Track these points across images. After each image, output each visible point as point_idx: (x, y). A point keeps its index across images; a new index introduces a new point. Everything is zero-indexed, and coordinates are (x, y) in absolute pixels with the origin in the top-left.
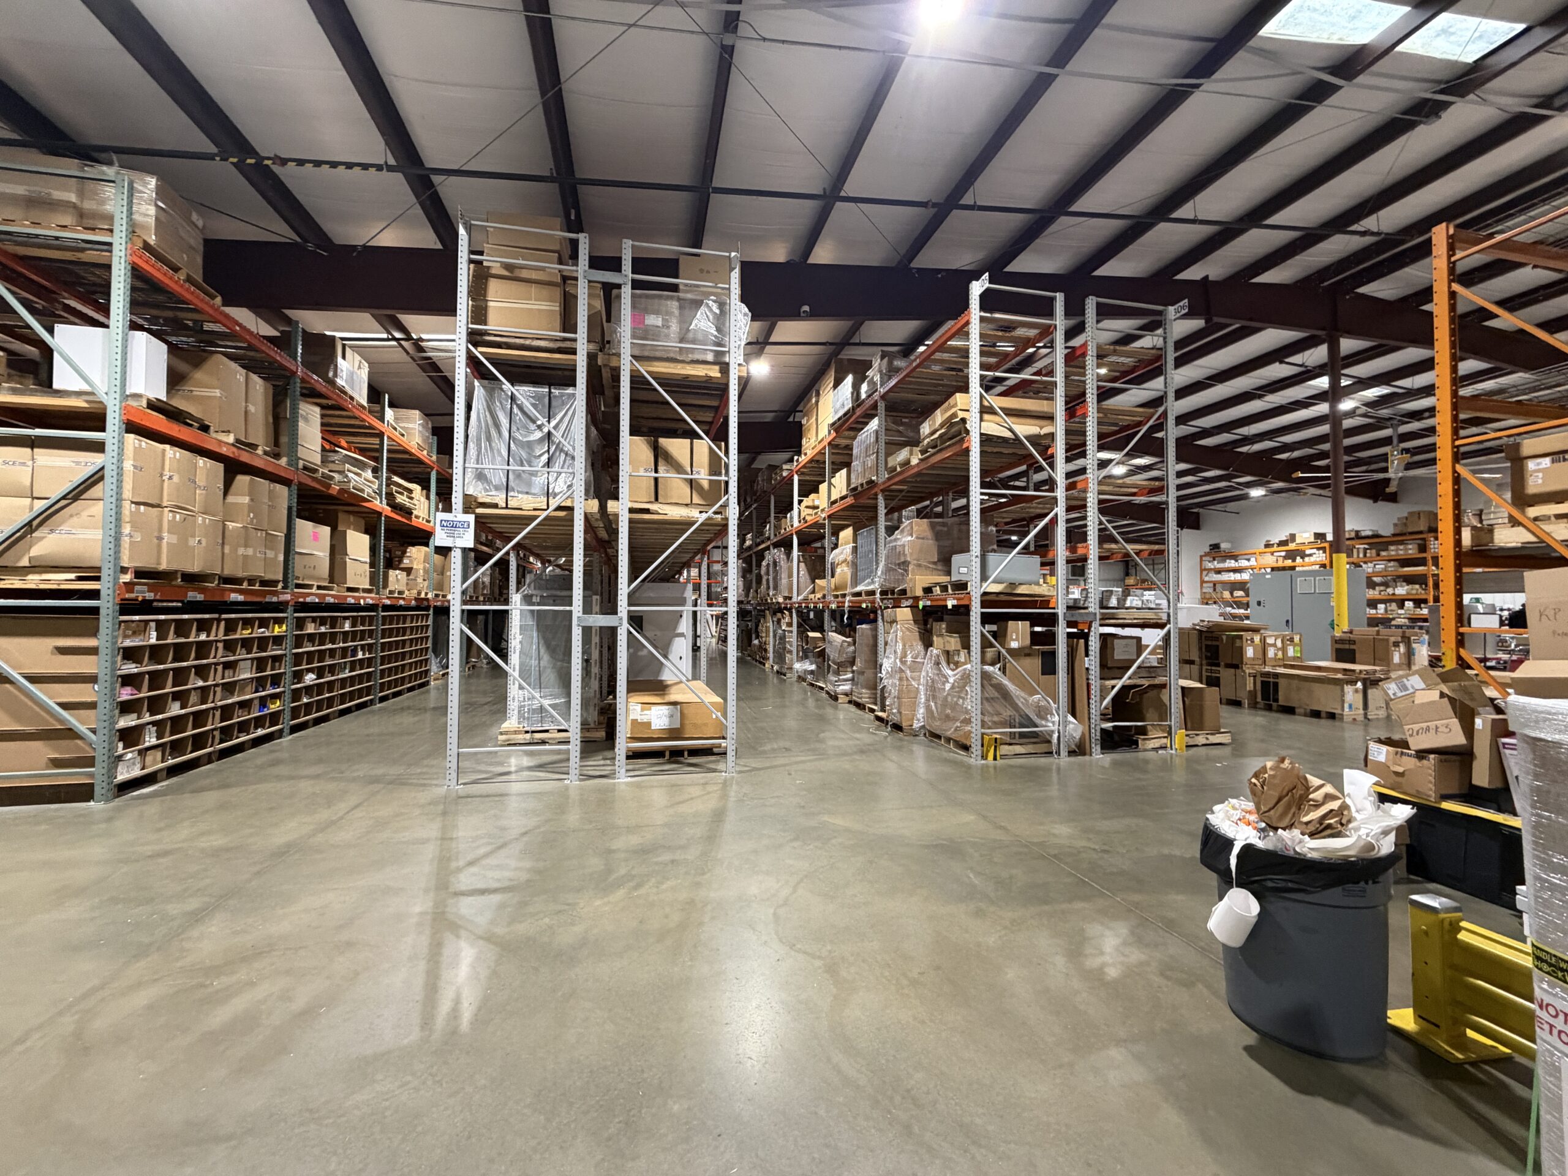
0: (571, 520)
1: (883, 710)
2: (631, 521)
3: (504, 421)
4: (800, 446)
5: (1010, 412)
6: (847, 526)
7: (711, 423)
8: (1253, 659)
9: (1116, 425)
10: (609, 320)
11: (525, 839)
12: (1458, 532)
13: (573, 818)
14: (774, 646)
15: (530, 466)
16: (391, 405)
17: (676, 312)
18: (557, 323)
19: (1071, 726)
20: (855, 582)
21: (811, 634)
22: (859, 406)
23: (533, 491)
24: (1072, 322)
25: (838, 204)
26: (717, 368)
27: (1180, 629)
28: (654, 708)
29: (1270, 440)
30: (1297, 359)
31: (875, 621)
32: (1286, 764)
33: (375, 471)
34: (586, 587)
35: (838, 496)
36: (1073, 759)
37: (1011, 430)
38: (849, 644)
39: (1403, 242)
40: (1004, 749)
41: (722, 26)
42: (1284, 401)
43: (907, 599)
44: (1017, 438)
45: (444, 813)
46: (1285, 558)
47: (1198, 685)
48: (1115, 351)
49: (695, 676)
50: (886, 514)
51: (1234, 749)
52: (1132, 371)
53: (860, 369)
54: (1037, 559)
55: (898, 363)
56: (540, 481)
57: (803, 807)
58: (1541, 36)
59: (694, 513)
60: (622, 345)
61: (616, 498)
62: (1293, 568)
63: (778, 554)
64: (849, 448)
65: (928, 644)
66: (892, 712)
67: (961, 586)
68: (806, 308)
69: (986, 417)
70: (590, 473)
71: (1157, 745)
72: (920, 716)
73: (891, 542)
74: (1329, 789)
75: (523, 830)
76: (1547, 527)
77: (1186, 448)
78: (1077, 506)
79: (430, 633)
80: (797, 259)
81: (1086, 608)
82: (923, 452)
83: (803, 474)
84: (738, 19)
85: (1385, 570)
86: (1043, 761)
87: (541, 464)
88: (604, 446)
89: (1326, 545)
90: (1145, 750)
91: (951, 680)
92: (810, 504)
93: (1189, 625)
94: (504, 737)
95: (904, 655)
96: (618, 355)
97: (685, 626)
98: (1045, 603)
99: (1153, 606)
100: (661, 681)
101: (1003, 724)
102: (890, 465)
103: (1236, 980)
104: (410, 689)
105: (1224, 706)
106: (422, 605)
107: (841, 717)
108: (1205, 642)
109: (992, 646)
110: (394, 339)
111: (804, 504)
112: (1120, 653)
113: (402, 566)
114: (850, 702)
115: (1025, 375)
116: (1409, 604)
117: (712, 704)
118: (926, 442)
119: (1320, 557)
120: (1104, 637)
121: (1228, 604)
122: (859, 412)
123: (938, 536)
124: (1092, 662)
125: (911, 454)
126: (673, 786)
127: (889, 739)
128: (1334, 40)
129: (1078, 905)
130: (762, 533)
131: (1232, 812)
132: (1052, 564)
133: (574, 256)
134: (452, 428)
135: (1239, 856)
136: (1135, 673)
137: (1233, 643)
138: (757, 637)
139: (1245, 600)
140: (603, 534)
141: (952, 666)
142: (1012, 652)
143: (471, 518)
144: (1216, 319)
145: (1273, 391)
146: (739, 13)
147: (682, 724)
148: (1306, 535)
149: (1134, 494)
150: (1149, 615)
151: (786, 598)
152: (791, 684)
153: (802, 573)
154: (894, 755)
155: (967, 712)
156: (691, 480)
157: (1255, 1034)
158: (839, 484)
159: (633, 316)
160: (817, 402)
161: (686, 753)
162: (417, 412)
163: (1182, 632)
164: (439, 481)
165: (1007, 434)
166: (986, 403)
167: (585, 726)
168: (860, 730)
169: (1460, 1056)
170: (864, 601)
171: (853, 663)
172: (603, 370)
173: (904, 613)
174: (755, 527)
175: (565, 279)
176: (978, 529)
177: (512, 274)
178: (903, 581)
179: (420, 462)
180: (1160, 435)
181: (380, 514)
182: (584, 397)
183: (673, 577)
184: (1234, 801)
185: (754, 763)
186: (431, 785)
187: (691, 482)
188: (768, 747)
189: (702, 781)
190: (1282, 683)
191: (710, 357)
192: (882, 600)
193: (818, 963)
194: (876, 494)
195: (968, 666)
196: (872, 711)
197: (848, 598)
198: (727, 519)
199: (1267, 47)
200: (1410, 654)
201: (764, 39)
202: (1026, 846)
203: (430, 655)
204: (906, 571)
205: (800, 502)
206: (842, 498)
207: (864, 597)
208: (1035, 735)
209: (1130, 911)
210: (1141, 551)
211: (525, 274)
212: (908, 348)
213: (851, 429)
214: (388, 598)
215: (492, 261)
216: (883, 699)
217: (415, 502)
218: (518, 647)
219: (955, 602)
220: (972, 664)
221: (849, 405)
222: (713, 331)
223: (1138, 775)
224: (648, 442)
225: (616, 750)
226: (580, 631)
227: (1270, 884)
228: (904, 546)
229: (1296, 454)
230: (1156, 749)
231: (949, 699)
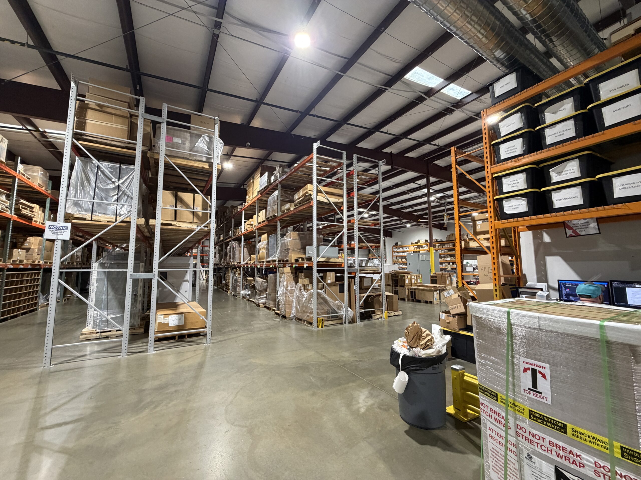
0: (129, 228)
1: (279, 310)
2: (162, 229)
3: (93, 178)
4: (246, 199)
5: (327, 193)
6: (265, 233)
7: (204, 187)
8: (408, 284)
9: (363, 200)
10: (154, 136)
11: (91, 391)
12: (461, 243)
13: (122, 375)
14: (232, 283)
15: (107, 201)
16: (22, 162)
17: (189, 138)
18: (126, 135)
19: (350, 312)
20: (268, 256)
21: (249, 278)
22: (270, 185)
23: (108, 213)
24: (349, 162)
25: (262, 105)
26: (207, 164)
27: (385, 273)
28: (170, 316)
29: (411, 208)
30: (418, 182)
31: (276, 272)
32: (415, 325)
33: (8, 196)
34: (136, 258)
35: (261, 221)
36: (350, 325)
37: (328, 200)
38: (265, 282)
39: (445, 149)
40: (326, 323)
41: (214, 25)
42: (415, 196)
43: (289, 264)
44: (330, 203)
45: (40, 383)
46: (417, 248)
47: (392, 294)
48: (363, 174)
49: (194, 300)
50: (281, 229)
51: (403, 317)
52: (369, 182)
53: (271, 171)
54: (337, 249)
55: (286, 170)
56: (113, 208)
57: (242, 356)
58: (475, 96)
59: (194, 226)
60: (161, 149)
61: (154, 218)
62: (419, 252)
63: (235, 244)
64: (266, 201)
65: (297, 282)
66: (282, 311)
67: (309, 259)
68: (249, 144)
69: (319, 194)
70: (141, 206)
71: (379, 317)
72: (293, 312)
73: (282, 240)
74: (428, 332)
75: (91, 386)
76: (482, 242)
77: (386, 209)
78: (351, 228)
79: (40, 282)
80: (245, 124)
81: (354, 267)
82: (295, 205)
83: (246, 210)
84: (221, 25)
85: (444, 252)
86: (340, 327)
87: (113, 200)
88: (150, 193)
89: (428, 244)
90: (375, 319)
91: (306, 296)
92: (249, 223)
93: (388, 272)
94: (83, 336)
95: (287, 287)
96: (158, 153)
97: (189, 277)
98: (340, 265)
99: (376, 266)
100: (175, 303)
101: (325, 313)
102: (282, 210)
103: (402, 406)
104: (23, 314)
105: (400, 301)
106: (35, 268)
107: (261, 314)
108: (393, 278)
109: (321, 282)
110: (27, 130)
111: (247, 223)
112: (366, 283)
113: (23, 247)
114: (265, 307)
115: (333, 180)
116: (451, 264)
117: (200, 312)
118: (296, 202)
119: (426, 248)
120: (361, 278)
121: (401, 264)
122: (270, 187)
123: (301, 239)
124: (356, 287)
125: (291, 206)
126: (179, 353)
127: (281, 322)
128: (424, 85)
129: (351, 384)
130: (228, 235)
131: (400, 343)
132: (342, 250)
133: (137, 106)
134: (60, 177)
135: (402, 359)
136: (371, 291)
137: (402, 278)
138: (225, 280)
139: (405, 262)
140: (147, 234)
141: (306, 291)
142: (328, 284)
143: (69, 225)
144: (394, 167)
145: (412, 192)
146: (221, 22)
147: (185, 322)
148: (423, 240)
149: (370, 225)
150: (375, 269)
151: (238, 263)
152: (240, 300)
153: (245, 252)
154: (282, 329)
155: (311, 309)
156: (193, 212)
157: (408, 425)
158: (262, 216)
159: (167, 137)
160: (253, 181)
161: (186, 337)
162: (40, 167)
163: (386, 275)
164: (51, 203)
165: (327, 201)
166: (319, 189)
167: (132, 327)
168: (269, 319)
169: (466, 420)
170: (271, 264)
171: (266, 290)
172: (150, 159)
173: (287, 270)
174: (225, 232)
175: (131, 115)
176: (316, 237)
177: (101, 109)
178: (287, 256)
179: (39, 193)
180: (378, 204)
181: (10, 219)
182: (139, 171)
183: (185, 254)
184: (400, 339)
185: (220, 338)
186: (31, 367)
187: (193, 213)
188: (227, 330)
189: (195, 349)
190: (417, 291)
191: (204, 159)
192: (278, 264)
193: (245, 429)
194: (277, 221)
195: (312, 291)
196: (274, 310)
197: (265, 263)
198: (210, 230)
199: (406, 82)
200: (451, 280)
201: (232, 36)
202: (333, 363)
203: (39, 294)
204: (288, 252)
205: (245, 222)
206: (263, 222)
207: (271, 263)
208: (337, 316)
209: (369, 384)
210: (372, 246)
211: (108, 110)
212: (290, 164)
213: (267, 194)
214: (11, 264)
215: (90, 101)
216: (279, 305)
217: (35, 213)
218: (95, 290)
219: (307, 265)
220: (313, 290)
221: (266, 184)
222: (206, 148)
223: (372, 329)
224: (172, 194)
225: (149, 338)
226: (131, 281)
227: (411, 369)
228: (287, 242)
229: (419, 213)
230: (378, 319)
231: (305, 304)
